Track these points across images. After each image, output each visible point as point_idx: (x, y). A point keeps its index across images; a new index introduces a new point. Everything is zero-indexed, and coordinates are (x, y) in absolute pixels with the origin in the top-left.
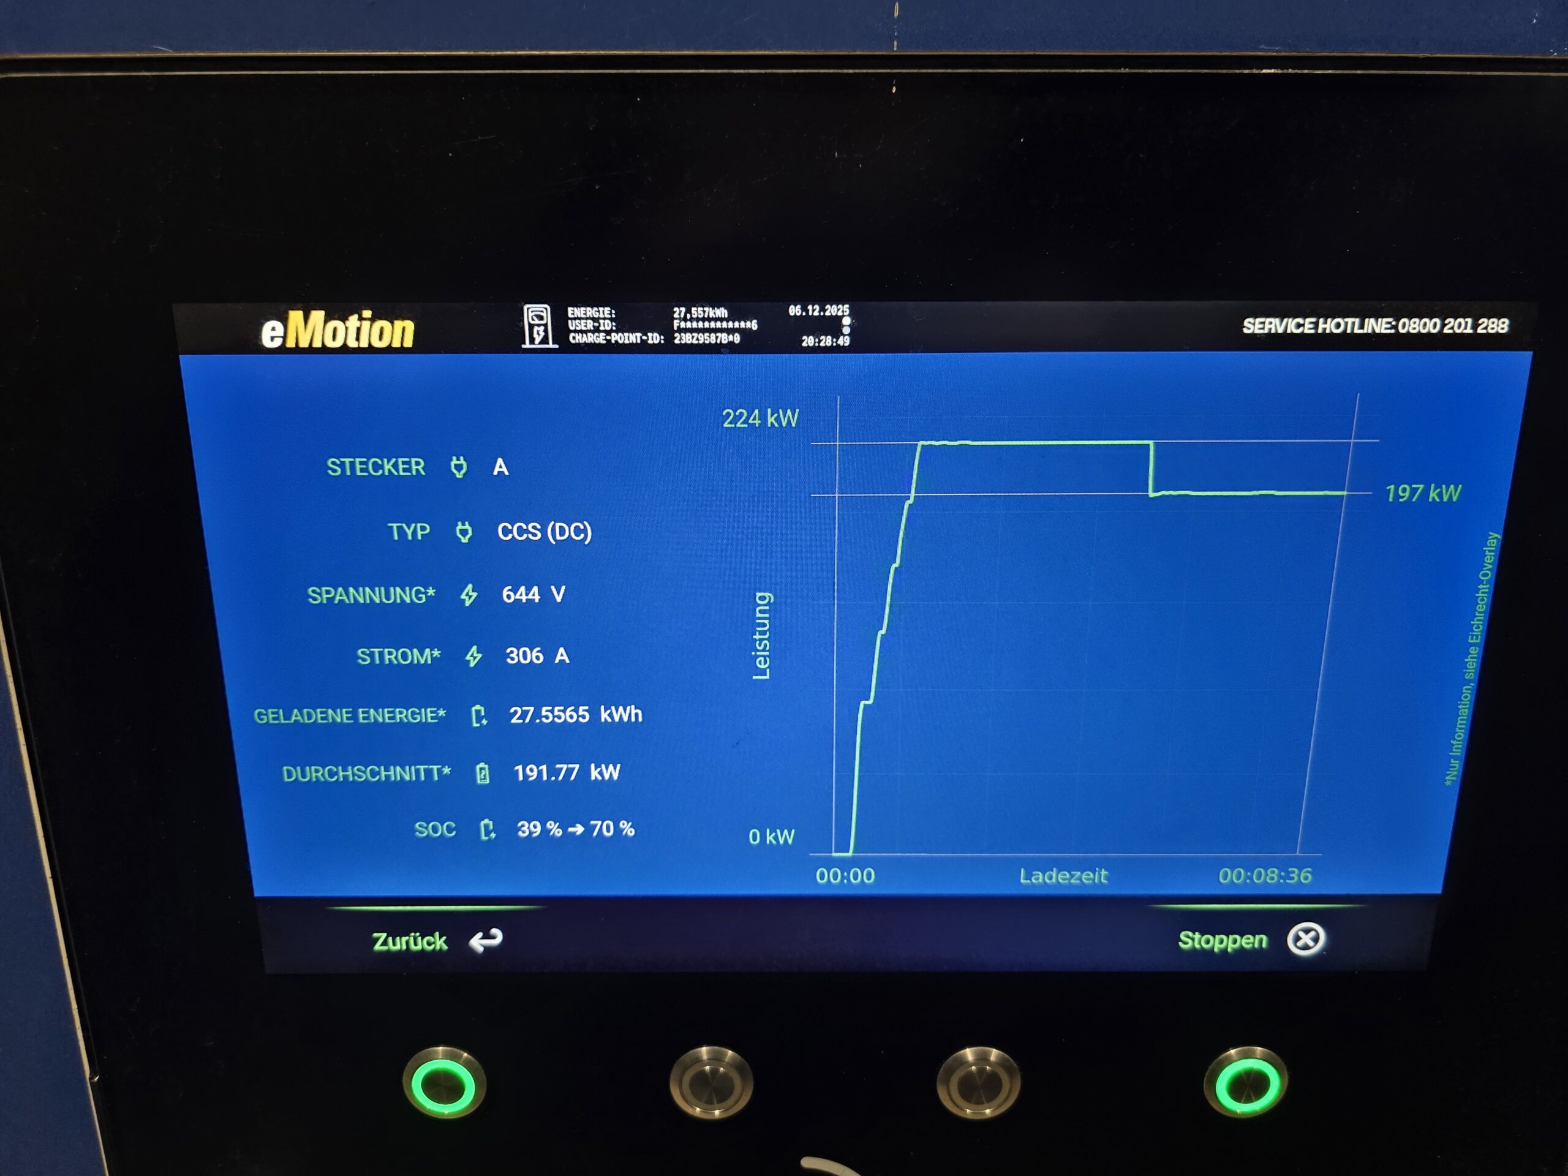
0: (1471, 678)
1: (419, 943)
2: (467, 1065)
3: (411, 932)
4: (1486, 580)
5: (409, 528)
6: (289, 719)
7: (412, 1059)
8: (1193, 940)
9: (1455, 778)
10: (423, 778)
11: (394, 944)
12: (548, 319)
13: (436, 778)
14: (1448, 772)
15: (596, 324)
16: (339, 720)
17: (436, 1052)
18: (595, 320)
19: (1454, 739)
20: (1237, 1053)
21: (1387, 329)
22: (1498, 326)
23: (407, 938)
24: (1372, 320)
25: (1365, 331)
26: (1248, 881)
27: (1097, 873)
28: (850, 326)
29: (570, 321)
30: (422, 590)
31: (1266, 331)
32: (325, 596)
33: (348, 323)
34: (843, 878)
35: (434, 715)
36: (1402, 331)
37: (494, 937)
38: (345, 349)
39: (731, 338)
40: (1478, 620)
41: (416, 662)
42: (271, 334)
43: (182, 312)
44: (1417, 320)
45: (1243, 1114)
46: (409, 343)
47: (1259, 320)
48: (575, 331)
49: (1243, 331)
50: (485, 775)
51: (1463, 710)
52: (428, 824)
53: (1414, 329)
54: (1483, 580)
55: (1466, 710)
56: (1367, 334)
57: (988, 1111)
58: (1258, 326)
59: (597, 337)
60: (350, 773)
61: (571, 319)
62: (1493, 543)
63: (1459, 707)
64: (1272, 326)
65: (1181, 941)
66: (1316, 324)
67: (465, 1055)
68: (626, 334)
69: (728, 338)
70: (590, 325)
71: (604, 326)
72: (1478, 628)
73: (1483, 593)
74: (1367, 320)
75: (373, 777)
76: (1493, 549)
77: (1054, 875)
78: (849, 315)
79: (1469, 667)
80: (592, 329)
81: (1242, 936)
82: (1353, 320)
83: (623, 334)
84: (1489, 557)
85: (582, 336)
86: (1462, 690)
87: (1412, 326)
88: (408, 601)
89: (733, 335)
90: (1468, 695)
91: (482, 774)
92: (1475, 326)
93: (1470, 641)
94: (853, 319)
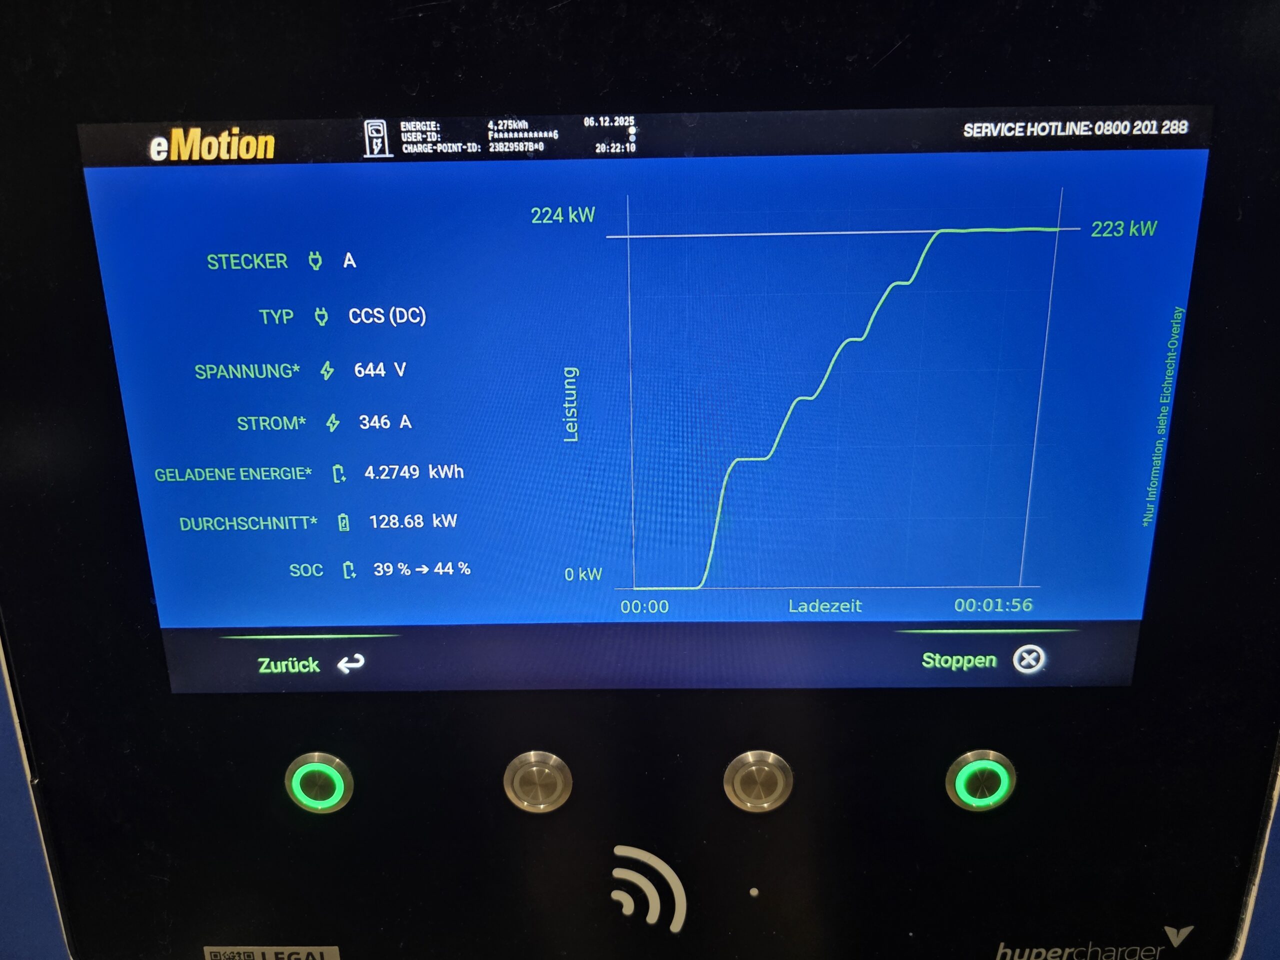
0: (1163, 433)
1: (295, 666)
2: (338, 768)
3: (290, 657)
4: (1174, 348)
5: (276, 314)
6: (184, 478)
7: (292, 764)
8: (934, 660)
9: (1151, 520)
10: (295, 527)
11: (276, 667)
12: (384, 132)
13: (306, 527)
14: (1145, 515)
15: (424, 136)
16: (224, 478)
17: (313, 757)
18: (423, 132)
19: (1150, 487)
20: (974, 755)
21: (1084, 131)
22: (1179, 127)
23: (286, 662)
24: (1072, 124)
25: (1067, 134)
26: (979, 610)
27: (853, 604)
28: (635, 134)
29: (403, 134)
30: (289, 367)
31: (983, 135)
32: (209, 372)
33: (220, 139)
34: (643, 608)
35: (303, 473)
36: (1098, 133)
37: (357, 661)
38: (218, 161)
39: (536, 146)
40: (1168, 383)
41: (286, 428)
42: (157, 149)
43: (85, 131)
44: (1110, 123)
45: (978, 807)
46: (270, 155)
47: (976, 125)
48: (408, 143)
49: (963, 134)
50: (345, 524)
51: (1156, 462)
52: (300, 566)
53: (1108, 130)
54: (1172, 349)
55: (1159, 461)
56: (1069, 136)
57: (766, 805)
58: (976, 130)
59: (425, 147)
60: (235, 523)
61: (404, 132)
62: (1179, 316)
63: (1153, 458)
64: (988, 130)
65: (924, 661)
66: (1025, 128)
67: (338, 760)
68: (449, 145)
69: (534, 147)
70: (419, 138)
71: (431, 138)
72: (1168, 390)
73: (1171, 359)
74: (1068, 124)
75: (254, 526)
76: (1180, 321)
77: (817, 605)
78: (635, 125)
79: (1160, 424)
80: (421, 140)
81: (975, 656)
82: (1056, 123)
83: (447, 144)
84: (1176, 328)
85: (413, 147)
86: (1156, 444)
87: (1107, 128)
88: (277, 376)
89: (538, 144)
90: (1161, 448)
91: (344, 523)
92: (1160, 128)
93: (1161, 401)
94: (637, 127)
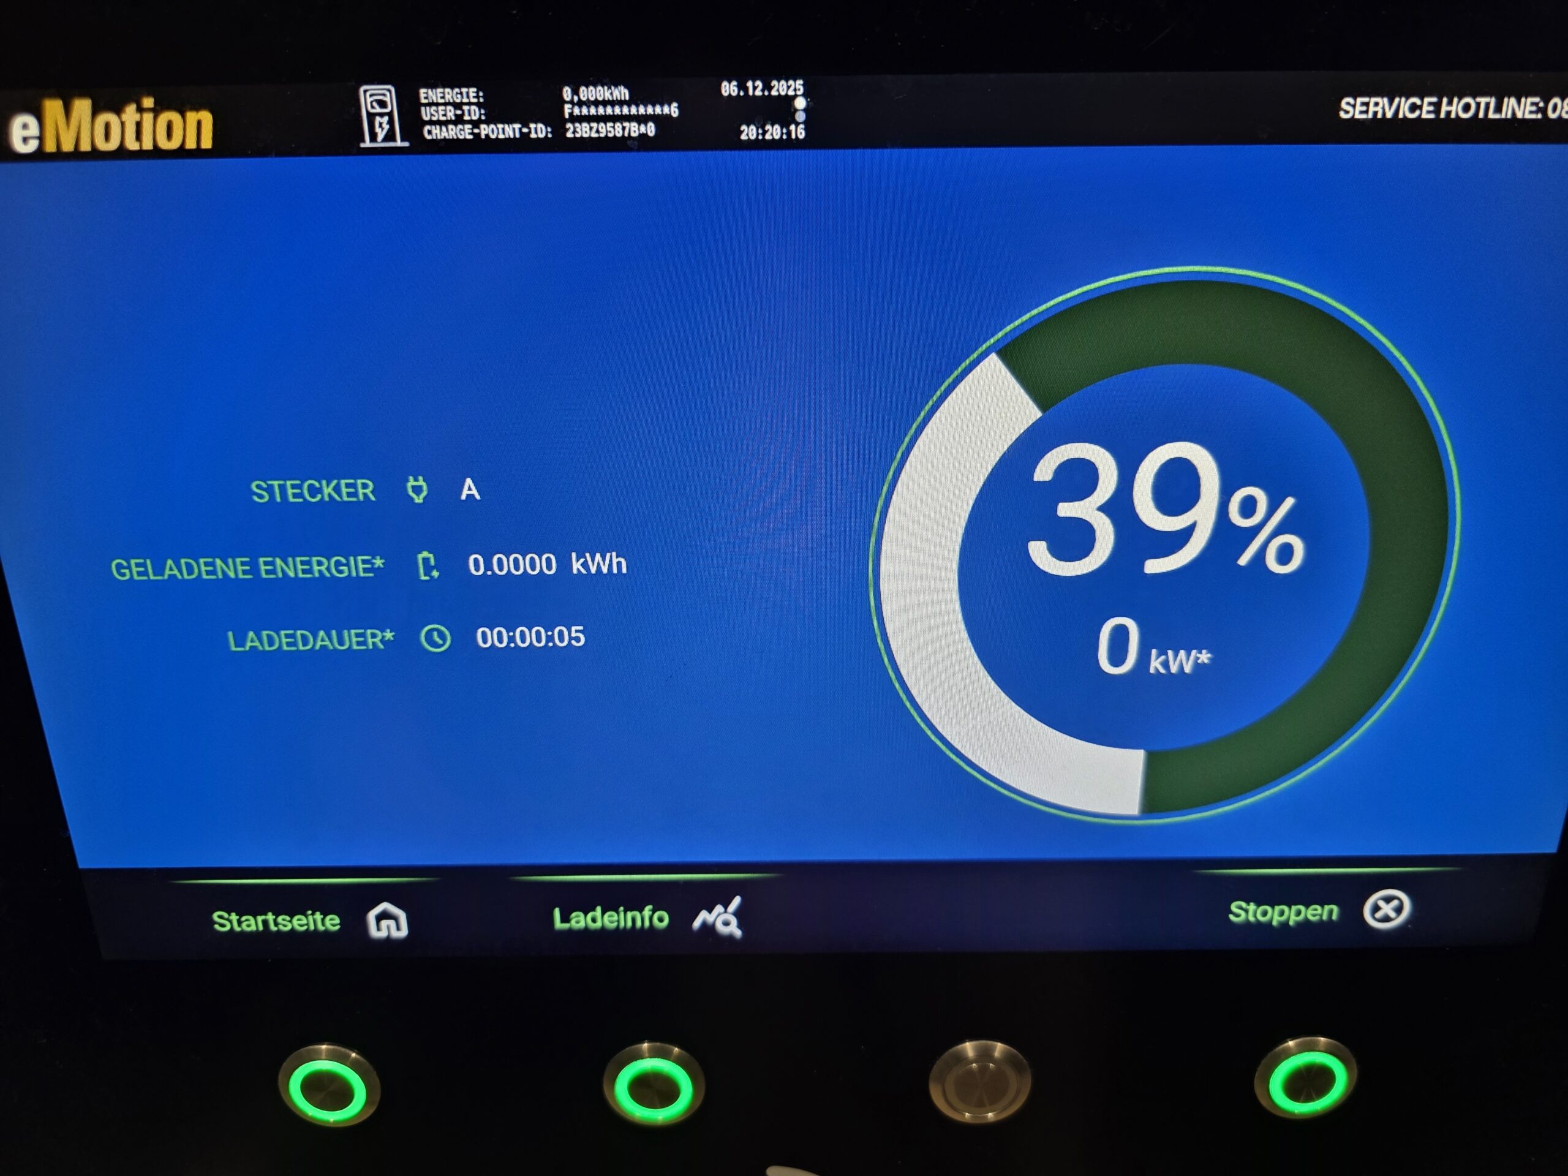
2: (355, 1066)
7: (290, 1057)
8: (1247, 911)
12: (392, 105)
15: (459, 112)
17: (319, 1052)
18: (458, 106)
20: (1297, 1045)
21: (1531, 112)
24: (1513, 100)
25: (1503, 116)
28: (805, 110)
29: (423, 109)
31: (1370, 116)
33: (124, 117)
36: (1552, 116)
38: (121, 152)
39: (643, 129)
42: (22, 133)
45: (1300, 1114)
46: (207, 143)
47: (1360, 100)
48: (431, 123)
49: (1338, 115)
56: (1506, 120)
57: (990, 1115)
58: (1359, 108)
59: (461, 130)
61: (426, 105)
64: (1379, 109)
65: (1232, 913)
66: (1437, 106)
67: (354, 1055)
68: (500, 126)
70: (451, 113)
71: (470, 114)
74: (1506, 100)
78: (804, 95)
80: (453, 118)
81: (1307, 906)
82: (1487, 99)
83: (496, 125)
85: (441, 130)
89: (646, 125)
94: (809, 100)
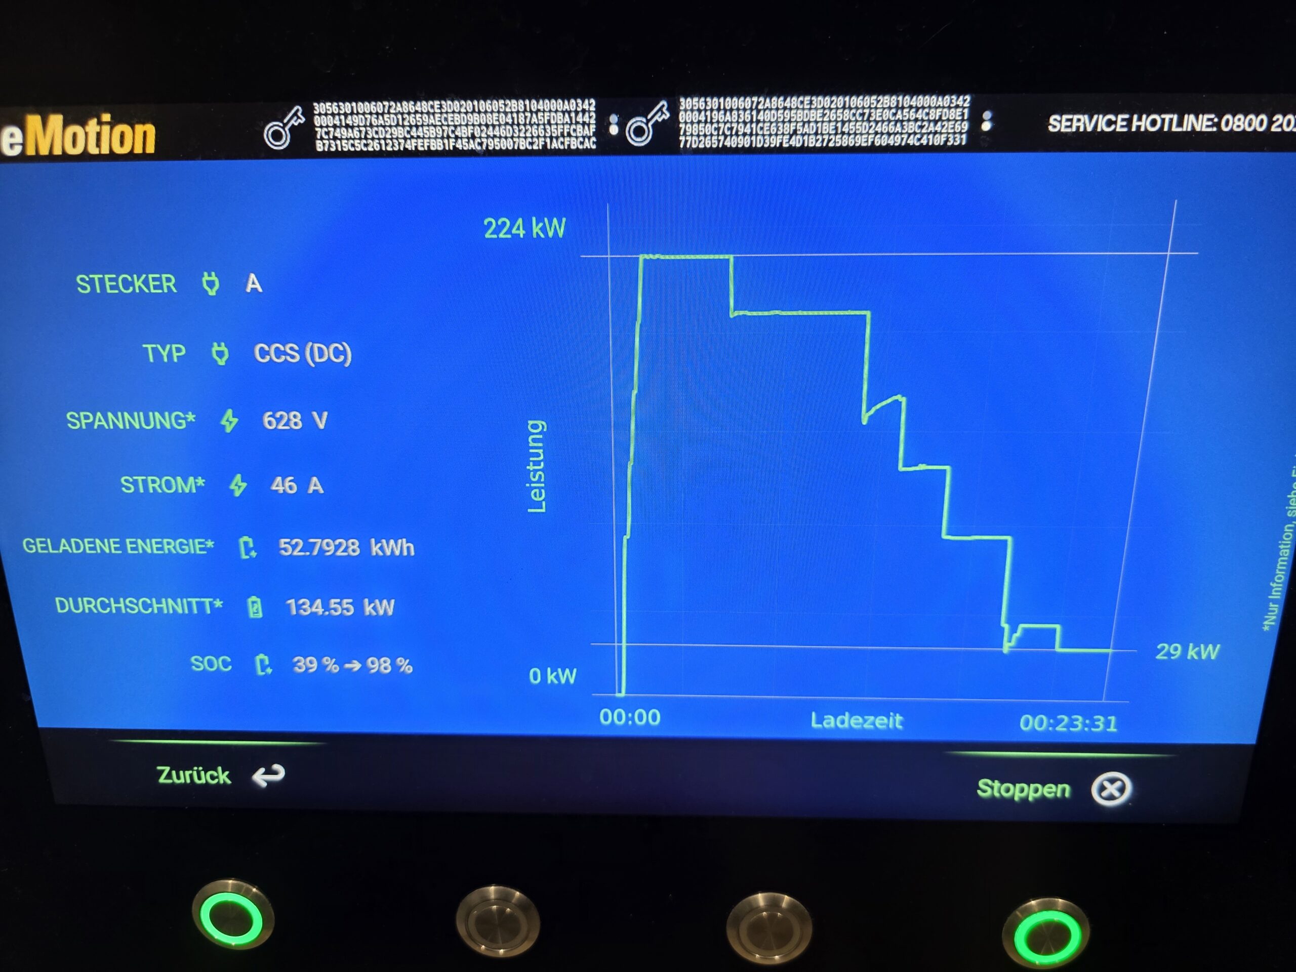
1: (203, 777)
2: (255, 900)
3: (194, 766)
5: (164, 349)
6: (58, 549)
7: (201, 891)
9: (1273, 623)
10: (195, 611)
11: (178, 778)
13: (208, 611)
14: (1265, 617)
16: (107, 551)
19: (1274, 582)
20: (1038, 904)
21: (1208, 126)
23: (191, 772)
24: (1192, 117)
25: (1184, 129)
26: (1050, 728)
27: (891, 719)
30: (182, 416)
31: (1074, 129)
32: (84, 421)
33: (88, 128)
34: (628, 719)
35: (203, 546)
37: (275, 773)
38: (85, 156)
41: (180, 491)
42: (10, 141)
44: (1241, 116)
46: (151, 149)
47: (1065, 117)
49: (1048, 129)
50: (257, 609)
51: (1284, 551)
52: (203, 658)
53: (1239, 126)
55: (1288, 551)
56: (1187, 132)
58: (1064, 123)
60: (122, 605)
63: (1279, 547)
64: (1081, 124)
65: (979, 788)
66: (1129, 122)
67: (254, 890)
74: (1186, 116)
75: (146, 610)
77: (846, 719)
79: (1291, 504)
81: (1044, 785)
82: (1171, 116)
86: (1284, 529)
87: (1237, 123)
88: (168, 426)
90: (1290, 534)
91: (255, 608)
